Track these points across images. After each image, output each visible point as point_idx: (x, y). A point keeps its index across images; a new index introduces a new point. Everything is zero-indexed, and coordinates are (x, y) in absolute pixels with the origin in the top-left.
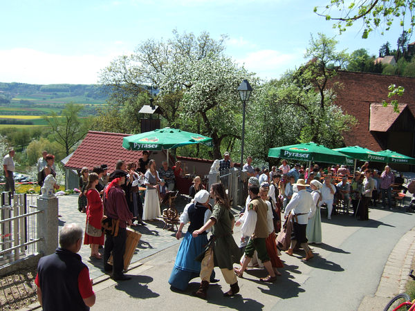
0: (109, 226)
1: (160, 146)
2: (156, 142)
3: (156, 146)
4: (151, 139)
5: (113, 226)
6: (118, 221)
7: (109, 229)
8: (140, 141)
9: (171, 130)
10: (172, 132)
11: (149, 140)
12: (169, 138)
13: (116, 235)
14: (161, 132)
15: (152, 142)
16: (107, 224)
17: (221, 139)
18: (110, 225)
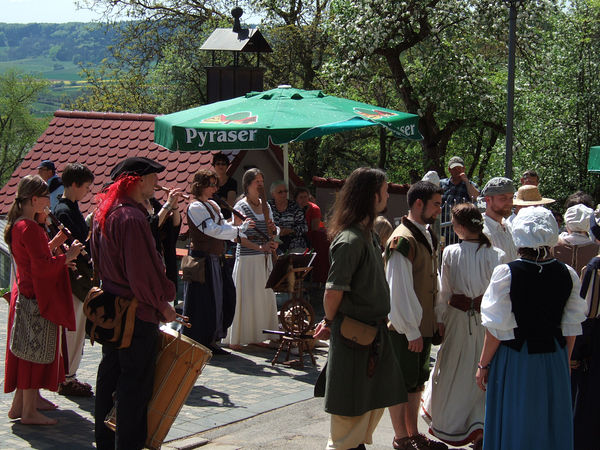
0: (105, 318)
1: (263, 133)
2: (250, 124)
3: (252, 136)
4: (235, 117)
5: (119, 316)
6: (134, 305)
7: (107, 325)
9: (294, 91)
10: (297, 97)
11: (230, 119)
12: (290, 113)
13: (126, 343)
14: (267, 98)
15: (239, 124)
16: (101, 311)
18: (110, 314)
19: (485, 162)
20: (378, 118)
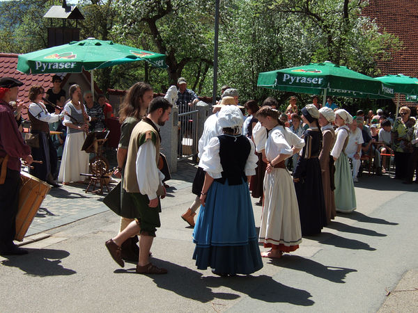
1: (79, 65)
2: (72, 59)
3: (73, 65)
4: (64, 55)
8: (46, 59)
9: (97, 41)
10: (98, 44)
11: (60, 56)
12: (95, 53)
13: (2, 182)
14: (81, 45)
15: (65, 59)
17: (181, 66)
19: (202, 81)
20: (144, 56)
